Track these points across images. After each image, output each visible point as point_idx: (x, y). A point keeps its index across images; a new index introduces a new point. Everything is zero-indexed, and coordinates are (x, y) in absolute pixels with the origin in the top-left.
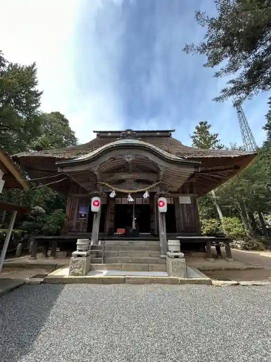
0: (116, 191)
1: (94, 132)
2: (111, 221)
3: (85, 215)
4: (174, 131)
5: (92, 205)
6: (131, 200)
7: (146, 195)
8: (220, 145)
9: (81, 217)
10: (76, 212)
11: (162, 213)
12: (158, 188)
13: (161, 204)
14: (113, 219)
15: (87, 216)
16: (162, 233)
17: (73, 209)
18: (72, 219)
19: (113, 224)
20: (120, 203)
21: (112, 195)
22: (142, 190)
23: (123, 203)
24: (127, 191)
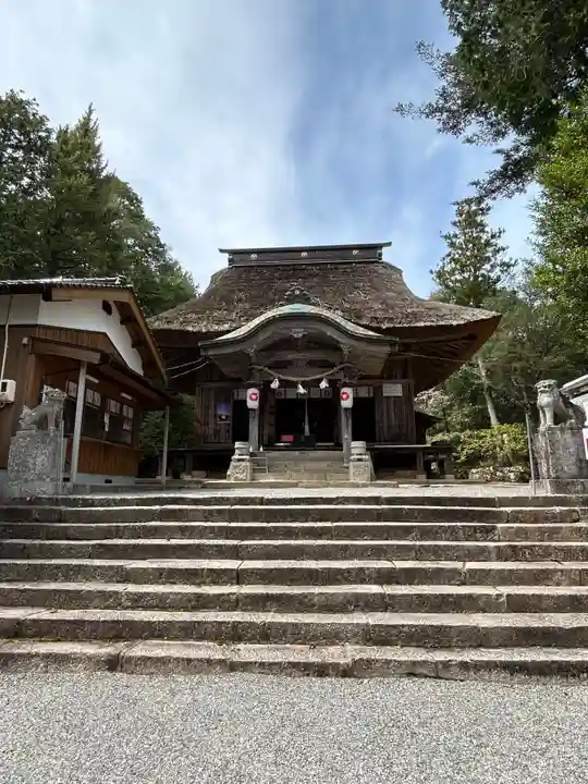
0: (279, 378)
1: (221, 251)
2: (271, 425)
3: (227, 416)
4: (389, 244)
5: (248, 399)
6: (301, 390)
7: (324, 385)
8: (506, 260)
9: (222, 420)
10: (211, 412)
11: (346, 409)
12: (342, 374)
13: (344, 396)
14: (273, 422)
15: (231, 419)
16: (346, 436)
17: (207, 407)
18: (207, 424)
19: (273, 429)
20: (283, 397)
21: (275, 385)
22: (318, 376)
23: (288, 397)
24: (295, 379)
